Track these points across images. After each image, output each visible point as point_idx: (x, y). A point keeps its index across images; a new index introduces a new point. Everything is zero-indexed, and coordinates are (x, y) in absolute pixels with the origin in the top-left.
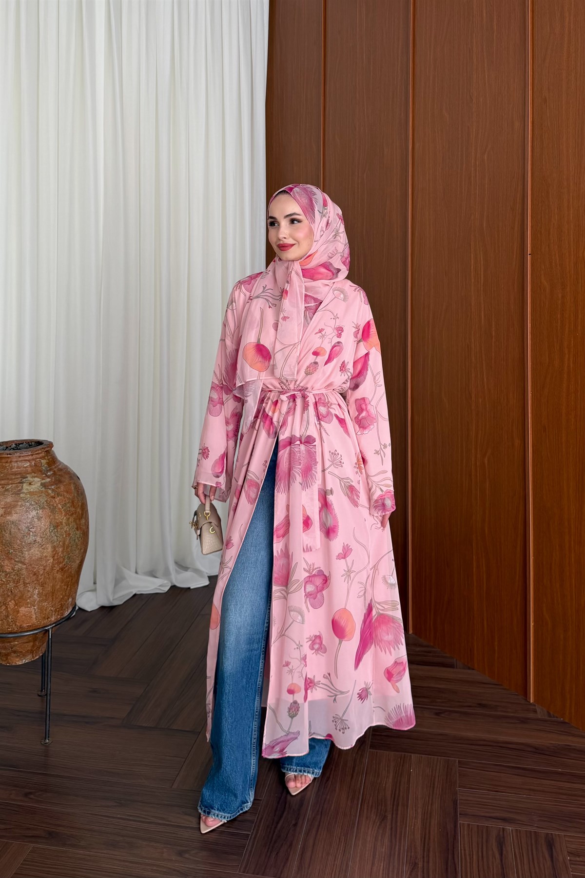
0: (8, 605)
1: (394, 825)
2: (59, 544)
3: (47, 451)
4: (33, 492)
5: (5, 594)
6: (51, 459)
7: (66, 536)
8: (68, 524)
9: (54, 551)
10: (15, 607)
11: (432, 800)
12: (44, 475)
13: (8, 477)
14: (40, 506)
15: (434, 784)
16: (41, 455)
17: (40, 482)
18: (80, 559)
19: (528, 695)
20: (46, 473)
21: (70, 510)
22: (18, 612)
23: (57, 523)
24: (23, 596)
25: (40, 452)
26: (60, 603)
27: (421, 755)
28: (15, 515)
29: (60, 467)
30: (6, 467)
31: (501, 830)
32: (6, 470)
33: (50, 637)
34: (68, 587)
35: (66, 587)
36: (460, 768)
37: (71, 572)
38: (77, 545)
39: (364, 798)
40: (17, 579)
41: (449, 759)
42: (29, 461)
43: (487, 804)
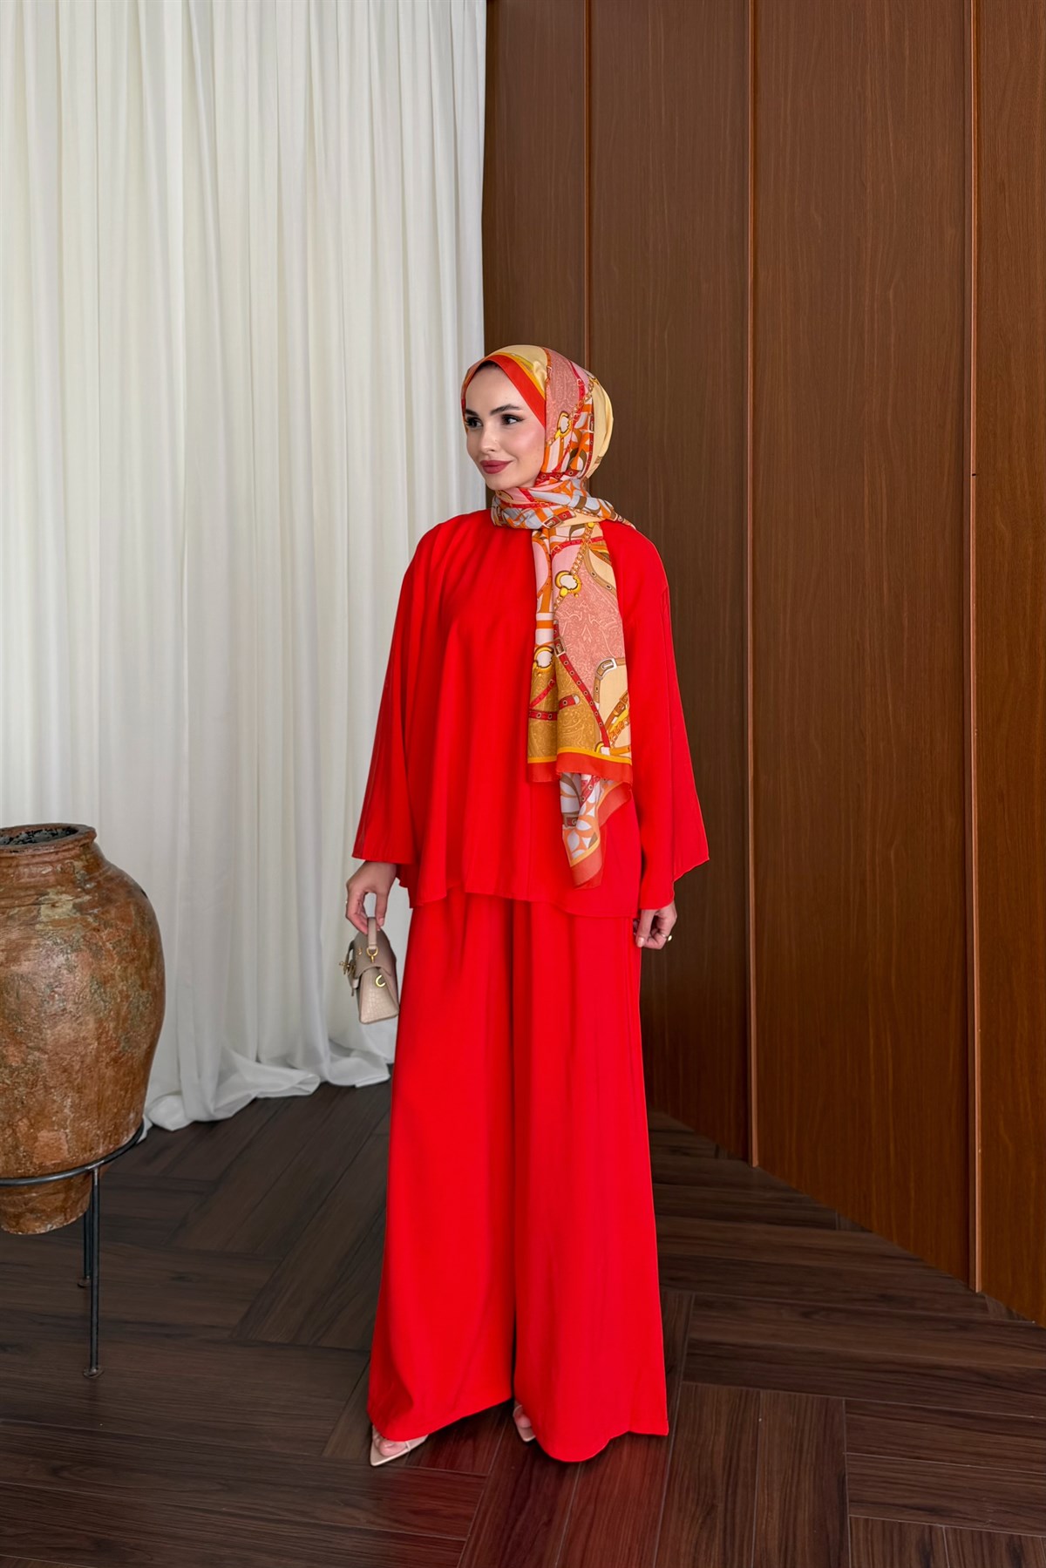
0: (16, 1126)
1: (729, 1520)
2: (109, 1016)
3: (83, 845)
4: (59, 921)
5: (10, 1108)
6: (92, 860)
7: (122, 1001)
8: (124, 978)
9: (100, 1027)
10: (29, 1130)
11: (799, 1475)
12: (79, 890)
13: (11, 894)
14: (72, 947)
15: (801, 1445)
16: (73, 853)
17: (72, 902)
18: (148, 1041)
19: (971, 1279)
20: (82, 885)
21: (127, 953)
22: (36, 1139)
23: (104, 977)
24: (44, 1110)
25: (71, 846)
26: (112, 1123)
27: (776, 1392)
28: (27, 963)
29: (109, 873)
30: (8, 875)
31: (927, 1531)
32: (8, 882)
33: (96, 1184)
34: (126, 1093)
35: (122, 1093)
36: (848, 1415)
37: (132, 1066)
38: (142, 1015)
39: (674, 1473)
40: (31, 1079)
41: (828, 1399)
42: (51, 863)
43: (901, 1481)
